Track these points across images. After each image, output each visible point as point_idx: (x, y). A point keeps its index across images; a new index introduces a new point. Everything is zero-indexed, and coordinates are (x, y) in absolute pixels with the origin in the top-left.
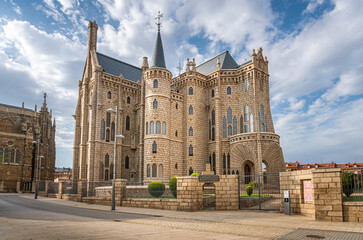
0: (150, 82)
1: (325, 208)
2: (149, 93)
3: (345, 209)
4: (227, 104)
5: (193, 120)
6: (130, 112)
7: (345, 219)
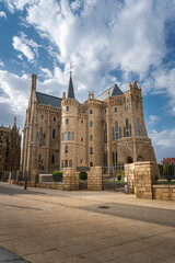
0: (64, 108)
1: (142, 189)
2: (64, 115)
3: (153, 190)
4: (115, 119)
5: (92, 130)
6: (55, 126)
7: (153, 197)
